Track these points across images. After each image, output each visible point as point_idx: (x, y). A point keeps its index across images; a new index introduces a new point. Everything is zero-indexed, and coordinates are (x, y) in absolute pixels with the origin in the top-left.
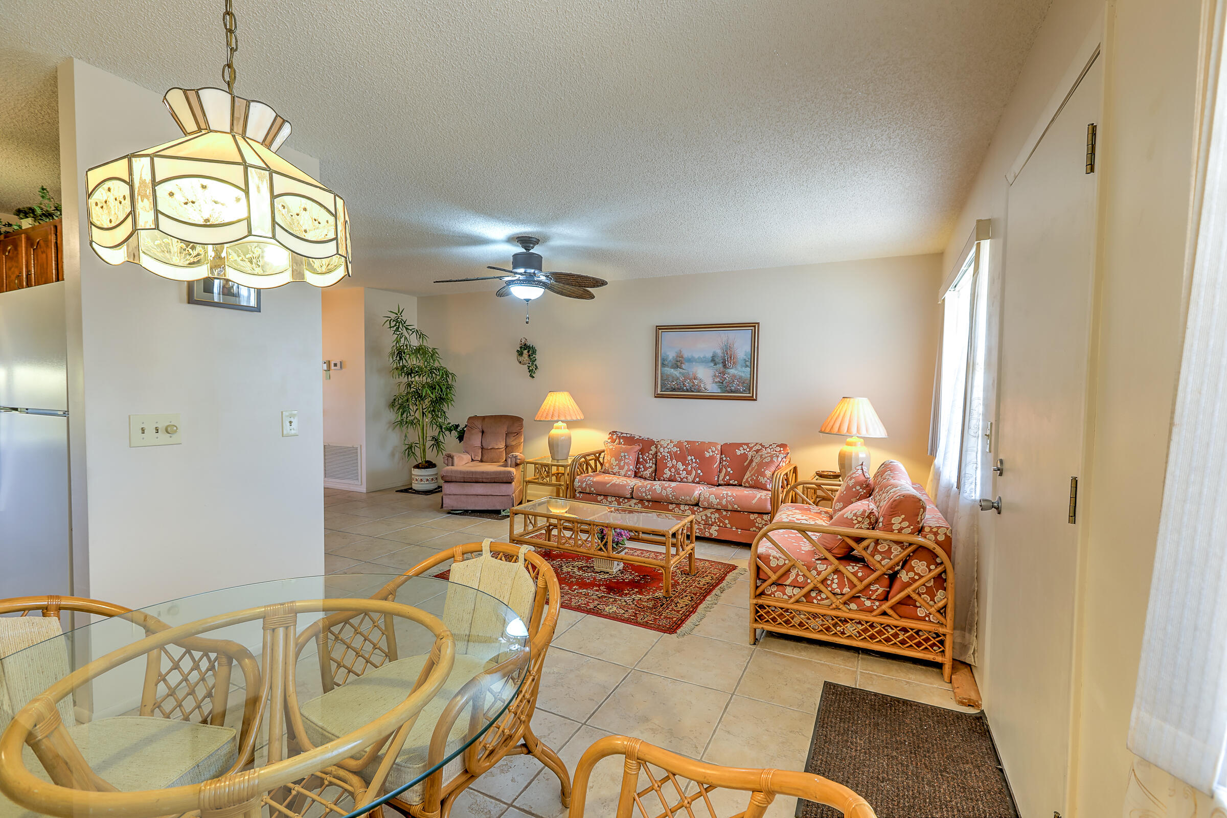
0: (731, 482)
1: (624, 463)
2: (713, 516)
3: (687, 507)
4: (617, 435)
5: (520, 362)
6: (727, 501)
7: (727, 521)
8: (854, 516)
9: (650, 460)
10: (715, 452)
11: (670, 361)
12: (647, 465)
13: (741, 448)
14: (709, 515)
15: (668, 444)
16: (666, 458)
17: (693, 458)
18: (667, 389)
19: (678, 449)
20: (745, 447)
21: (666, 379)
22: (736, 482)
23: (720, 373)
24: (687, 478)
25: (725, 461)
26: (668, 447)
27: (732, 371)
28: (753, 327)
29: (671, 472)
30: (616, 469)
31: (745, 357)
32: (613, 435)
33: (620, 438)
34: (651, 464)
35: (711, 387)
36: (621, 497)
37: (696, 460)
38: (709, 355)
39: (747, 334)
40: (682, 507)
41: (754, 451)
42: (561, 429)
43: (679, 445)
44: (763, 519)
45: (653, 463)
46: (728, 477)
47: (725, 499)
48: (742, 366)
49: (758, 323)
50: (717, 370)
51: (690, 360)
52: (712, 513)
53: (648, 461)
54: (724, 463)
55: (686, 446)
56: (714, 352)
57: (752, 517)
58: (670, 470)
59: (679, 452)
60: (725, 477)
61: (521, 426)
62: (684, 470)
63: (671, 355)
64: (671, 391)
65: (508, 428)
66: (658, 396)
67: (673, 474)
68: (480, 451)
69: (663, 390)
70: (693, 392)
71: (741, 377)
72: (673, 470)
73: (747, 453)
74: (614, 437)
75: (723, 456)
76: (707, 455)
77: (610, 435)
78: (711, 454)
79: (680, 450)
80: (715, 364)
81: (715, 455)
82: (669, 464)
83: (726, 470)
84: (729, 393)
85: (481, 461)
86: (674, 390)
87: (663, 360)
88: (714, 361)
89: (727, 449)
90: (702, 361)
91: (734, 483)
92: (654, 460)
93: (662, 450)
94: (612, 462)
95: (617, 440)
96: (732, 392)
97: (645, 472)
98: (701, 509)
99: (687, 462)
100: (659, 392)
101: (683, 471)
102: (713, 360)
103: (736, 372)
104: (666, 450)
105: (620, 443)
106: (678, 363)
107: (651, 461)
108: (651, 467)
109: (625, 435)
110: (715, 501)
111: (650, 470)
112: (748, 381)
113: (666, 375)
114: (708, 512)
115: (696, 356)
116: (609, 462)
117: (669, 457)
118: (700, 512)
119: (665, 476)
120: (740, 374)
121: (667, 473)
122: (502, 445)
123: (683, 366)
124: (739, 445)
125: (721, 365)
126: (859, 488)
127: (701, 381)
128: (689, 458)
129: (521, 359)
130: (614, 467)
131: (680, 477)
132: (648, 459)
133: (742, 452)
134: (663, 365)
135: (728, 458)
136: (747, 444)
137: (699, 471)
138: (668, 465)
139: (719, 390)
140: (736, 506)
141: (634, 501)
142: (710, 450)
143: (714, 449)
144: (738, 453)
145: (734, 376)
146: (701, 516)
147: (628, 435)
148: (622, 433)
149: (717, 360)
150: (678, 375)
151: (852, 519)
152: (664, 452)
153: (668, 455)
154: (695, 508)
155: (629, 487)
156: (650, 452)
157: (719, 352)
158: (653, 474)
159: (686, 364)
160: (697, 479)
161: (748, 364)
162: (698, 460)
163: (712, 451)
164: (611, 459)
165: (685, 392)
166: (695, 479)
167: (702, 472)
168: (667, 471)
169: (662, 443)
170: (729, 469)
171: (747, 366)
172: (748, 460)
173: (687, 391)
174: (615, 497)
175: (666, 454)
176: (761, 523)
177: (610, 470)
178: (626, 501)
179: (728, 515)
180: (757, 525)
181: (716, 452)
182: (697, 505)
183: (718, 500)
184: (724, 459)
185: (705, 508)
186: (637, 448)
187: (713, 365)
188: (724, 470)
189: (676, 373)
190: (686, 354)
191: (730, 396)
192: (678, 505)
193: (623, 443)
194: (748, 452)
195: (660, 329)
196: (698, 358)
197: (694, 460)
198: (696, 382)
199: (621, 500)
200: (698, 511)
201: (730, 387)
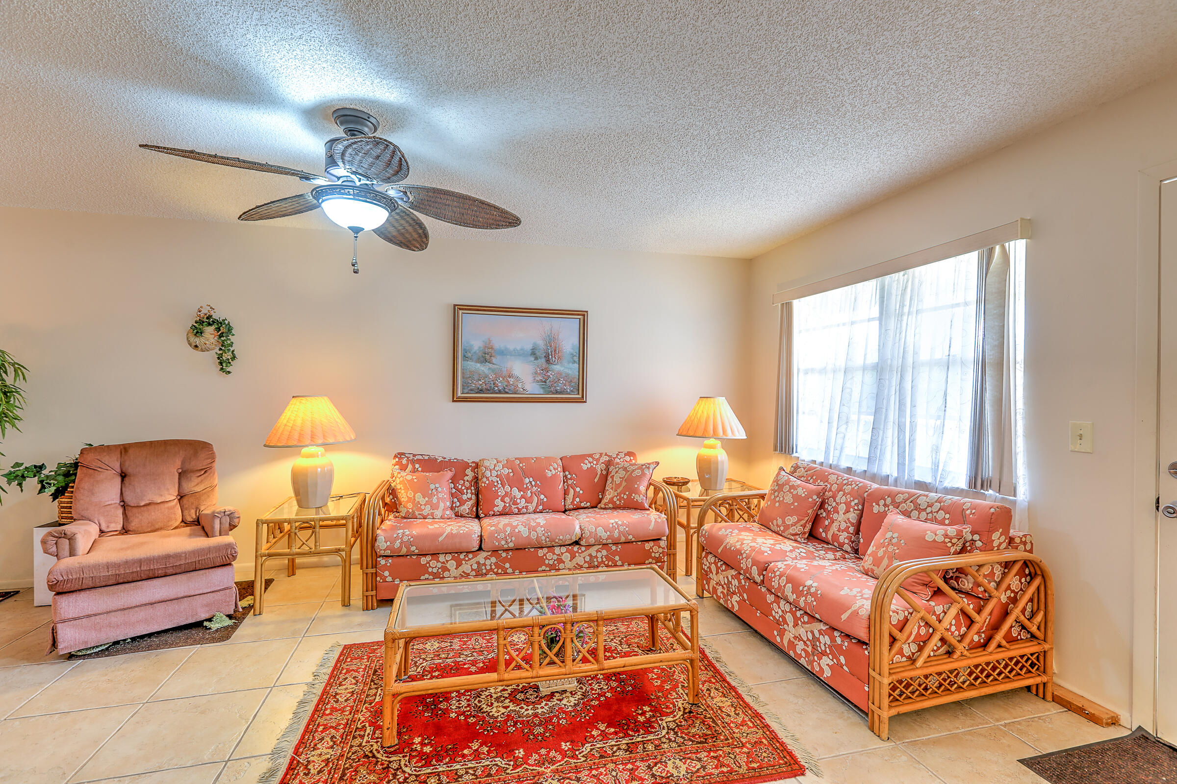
0: (582, 505)
1: (438, 499)
2: (599, 555)
3: (564, 549)
4: (408, 458)
5: (196, 346)
6: (620, 532)
7: (617, 558)
8: (945, 538)
9: (467, 489)
10: (557, 469)
11: (475, 353)
12: (465, 497)
13: (586, 461)
14: (594, 554)
15: (495, 466)
16: (496, 484)
17: (531, 479)
18: (471, 390)
19: (511, 471)
20: (591, 459)
21: (469, 378)
22: (588, 504)
23: (542, 370)
24: (526, 507)
25: (571, 479)
26: (497, 469)
27: (557, 368)
28: (582, 316)
29: (505, 502)
30: (427, 510)
31: (572, 351)
32: (400, 458)
33: (413, 462)
34: (469, 495)
35: (532, 388)
36: (461, 553)
37: (536, 483)
38: (528, 347)
39: (573, 324)
40: (557, 550)
41: (602, 463)
42: (318, 456)
43: (509, 464)
44: (660, 547)
45: (472, 494)
46: (578, 500)
47: (617, 530)
48: (569, 363)
49: (587, 312)
50: (538, 366)
51: (503, 353)
52: (597, 551)
53: (465, 491)
54: (570, 482)
55: (519, 465)
56: (535, 344)
57: (647, 546)
58: (503, 500)
59: (512, 474)
60: (574, 499)
61: (212, 457)
62: (522, 497)
63: (477, 345)
64: (477, 393)
65: (183, 463)
66: (456, 399)
67: (507, 505)
68: (120, 511)
69: (466, 391)
70: (507, 393)
71: (567, 375)
72: (507, 499)
73: (594, 466)
74: (404, 461)
75: (567, 473)
76: (549, 474)
77: (397, 459)
78: (554, 472)
79: (513, 472)
80: (536, 359)
81: (559, 473)
82: (501, 492)
83: (575, 490)
84: (553, 394)
85: (125, 531)
86: (481, 391)
87: (465, 351)
88: (535, 354)
89: (568, 464)
90: (519, 354)
91: (585, 506)
92: (473, 488)
93: (488, 474)
94: (417, 500)
95: (410, 467)
96: (557, 392)
97: (462, 508)
98: (583, 549)
99: (525, 486)
100: (459, 395)
101: (520, 499)
102: (533, 353)
103: (562, 369)
104: (494, 473)
105: (414, 471)
106: (487, 357)
107: (469, 491)
108: (471, 499)
109: (420, 457)
110: (604, 535)
111: (470, 503)
112: (576, 380)
113: (470, 371)
114: (593, 551)
115: (511, 347)
116: (412, 500)
117: (500, 482)
118: (583, 552)
119: (496, 509)
120: (567, 371)
121: (499, 505)
122: (170, 494)
123: (494, 360)
124: (583, 457)
125: (543, 360)
126: (816, 497)
127: (518, 379)
128: (527, 480)
129: (198, 341)
130: (423, 507)
131: (518, 508)
132: (463, 488)
133: (589, 465)
134: (465, 358)
135: (574, 475)
136: (591, 456)
137: (542, 497)
138: (499, 494)
139: (542, 391)
140: (630, 537)
141: (483, 554)
142: (551, 468)
143: (556, 466)
144: (585, 467)
145: (559, 373)
146: (584, 558)
147: (426, 458)
148: (414, 455)
149: (538, 354)
150: (486, 371)
151: (944, 542)
152: (490, 476)
153: (498, 479)
154: (576, 548)
155: (476, 536)
156: (466, 478)
157: (541, 344)
158: (474, 509)
159: (498, 357)
160: (541, 507)
161: (576, 359)
162: (538, 482)
163: (555, 469)
164: (414, 496)
165: (497, 393)
166: (537, 507)
167: (546, 497)
168: (498, 501)
169: (487, 463)
170: (578, 489)
171: (574, 362)
172: (598, 476)
173: (500, 392)
174: (450, 553)
175: (495, 479)
176: (658, 552)
177: (417, 513)
178: (470, 556)
179: (619, 550)
180: (653, 555)
181: (559, 469)
182: (577, 543)
183: (608, 533)
184: (569, 476)
185: (589, 546)
186: (449, 474)
187: (533, 359)
188: (572, 491)
189: (483, 368)
190: (498, 344)
191: (557, 398)
192: (551, 548)
193: (420, 469)
194: (596, 465)
195: (460, 309)
196: (514, 350)
197: (533, 483)
198: (511, 381)
199: (462, 556)
200: (580, 551)
201: (555, 387)
